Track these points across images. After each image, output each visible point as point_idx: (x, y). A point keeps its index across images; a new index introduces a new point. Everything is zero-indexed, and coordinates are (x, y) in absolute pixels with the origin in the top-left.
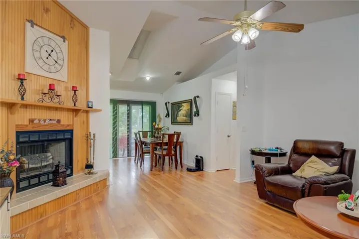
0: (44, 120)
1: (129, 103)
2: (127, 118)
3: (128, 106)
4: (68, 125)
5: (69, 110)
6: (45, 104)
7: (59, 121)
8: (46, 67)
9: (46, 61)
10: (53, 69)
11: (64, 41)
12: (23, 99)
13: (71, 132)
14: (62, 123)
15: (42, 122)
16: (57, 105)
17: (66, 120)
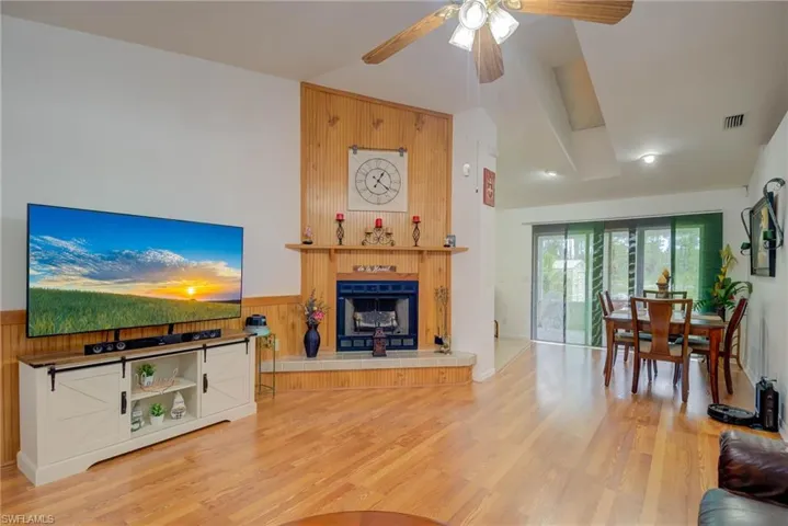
0: (371, 267)
1: (632, 225)
2: (627, 259)
3: (632, 232)
4: (409, 275)
5: (409, 252)
6: (368, 246)
7: (393, 268)
8: (374, 199)
9: (374, 190)
10: (383, 198)
11: (402, 155)
12: (341, 244)
13: (416, 284)
14: (398, 271)
15: (369, 270)
16: (389, 247)
17: (405, 267)
